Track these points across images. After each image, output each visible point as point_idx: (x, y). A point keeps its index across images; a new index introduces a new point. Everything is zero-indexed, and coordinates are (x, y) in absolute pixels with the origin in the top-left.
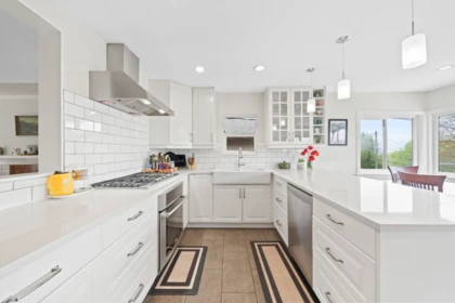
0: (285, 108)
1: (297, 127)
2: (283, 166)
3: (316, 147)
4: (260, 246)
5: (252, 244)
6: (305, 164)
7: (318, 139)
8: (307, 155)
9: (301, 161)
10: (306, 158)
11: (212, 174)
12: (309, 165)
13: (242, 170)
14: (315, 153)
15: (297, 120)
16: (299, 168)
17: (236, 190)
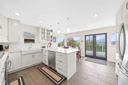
0: (44, 33)
1: (47, 38)
2: (44, 47)
3: (51, 43)
4: (41, 68)
5: (38, 69)
6: (49, 46)
7: (51, 41)
8: (50, 44)
9: (48, 46)
10: (49, 45)
11: (21, 51)
12: (50, 47)
13: (31, 49)
14: (51, 44)
15: (47, 36)
16: (47, 47)
17: (31, 55)
